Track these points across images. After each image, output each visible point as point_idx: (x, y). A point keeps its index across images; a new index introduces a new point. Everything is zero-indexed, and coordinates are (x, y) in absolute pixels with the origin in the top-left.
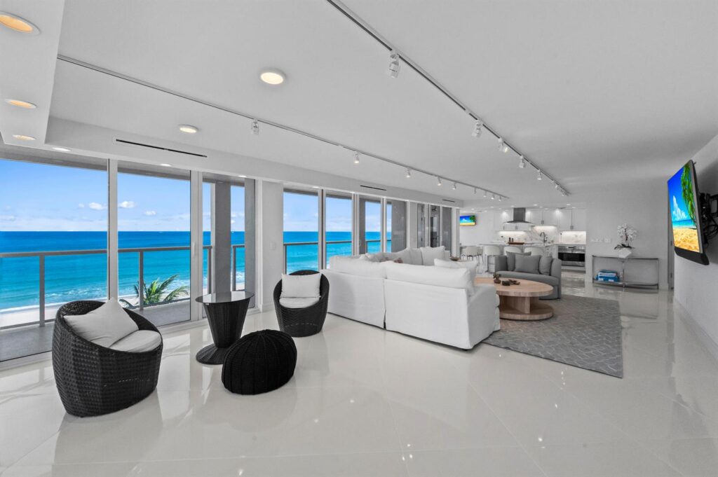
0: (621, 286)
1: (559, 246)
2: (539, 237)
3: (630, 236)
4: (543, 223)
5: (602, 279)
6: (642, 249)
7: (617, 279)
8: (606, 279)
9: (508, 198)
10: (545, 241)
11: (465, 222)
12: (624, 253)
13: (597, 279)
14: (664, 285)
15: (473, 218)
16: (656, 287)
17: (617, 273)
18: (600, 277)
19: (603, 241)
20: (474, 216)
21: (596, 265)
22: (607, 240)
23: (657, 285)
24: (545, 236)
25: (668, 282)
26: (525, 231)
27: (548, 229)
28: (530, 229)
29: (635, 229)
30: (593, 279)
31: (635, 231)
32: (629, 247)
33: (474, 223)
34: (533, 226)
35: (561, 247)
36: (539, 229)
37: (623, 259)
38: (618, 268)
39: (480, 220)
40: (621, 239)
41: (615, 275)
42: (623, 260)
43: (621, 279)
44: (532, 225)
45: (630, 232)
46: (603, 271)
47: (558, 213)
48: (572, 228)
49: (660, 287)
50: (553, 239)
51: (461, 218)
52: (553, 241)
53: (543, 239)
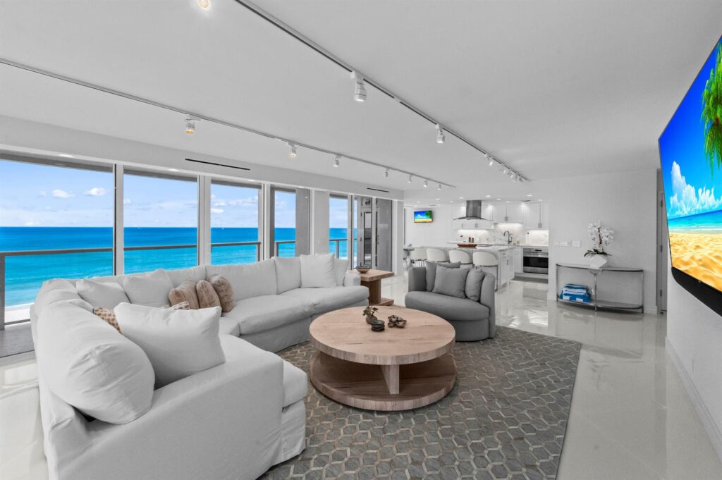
0: (592, 308)
1: (524, 249)
2: (502, 237)
3: (604, 239)
4: (506, 220)
5: (568, 298)
6: (621, 256)
7: (588, 297)
8: (573, 297)
9: (455, 187)
10: (509, 242)
11: (420, 218)
12: (597, 262)
13: (561, 297)
14: (651, 308)
15: (429, 213)
16: (640, 311)
17: (587, 289)
18: (566, 295)
19: (570, 243)
20: (431, 212)
21: (561, 277)
22: (576, 244)
23: (642, 307)
24: (509, 235)
25: (657, 304)
26: (487, 230)
27: (514, 227)
28: (493, 227)
29: (610, 229)
30: (558, 296)
31: (612, 232)
32: (603, 253)
33: (430, 220)
34: (496, 224)
35: (526, 250)
36: (504, 227)
37: (595, 270)
38: (589, 281)
39: (436, 215)
40: (594, 243)
41: (585, 292)
42: (595, 273)
43: (594, 298)
44: (495, 222)
45: (604, 233)
46: (570, 287)
47: (524, 207)
48: (540, 226)
49: (646, 310)
50: (518, 240)
51: (416, 213)
52: (518, 242)
53: (507, 239)
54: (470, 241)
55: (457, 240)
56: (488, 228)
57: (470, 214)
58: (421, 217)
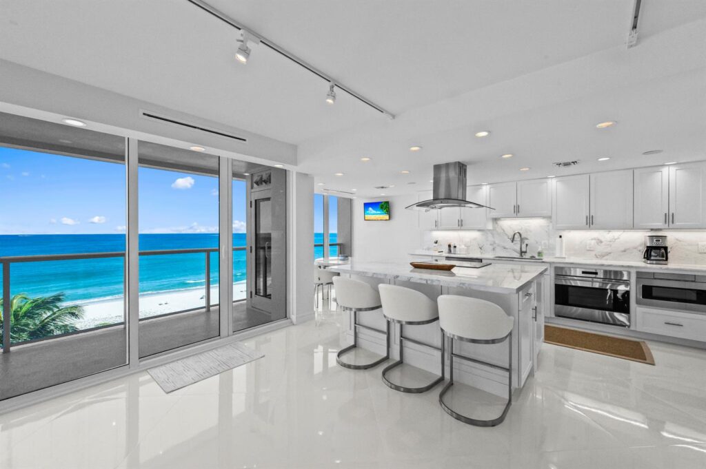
1: (556, 268)
2: (509, 244)
4: (517, 211)
10: (522, 252)
11: (374, 214)
15: (385, 206)
20: (387, 203)
24: (522, 240)
26: (479, 230)
27: (532, 226)
28: (490, 226)
33: (387, 217)
34: (495, 220)
35: (560, 272)
36: (511, 225)
39: (398, 210)
44: (494, 214)
48: (590, 223)
50: (540, 250)
51: (367, 205)
52: (540, 253)
53: (518, 248)
54: (450, 251)
55: (429, 249)
56: (481, 227)
57: (442, 195)
58: (375, 212)
